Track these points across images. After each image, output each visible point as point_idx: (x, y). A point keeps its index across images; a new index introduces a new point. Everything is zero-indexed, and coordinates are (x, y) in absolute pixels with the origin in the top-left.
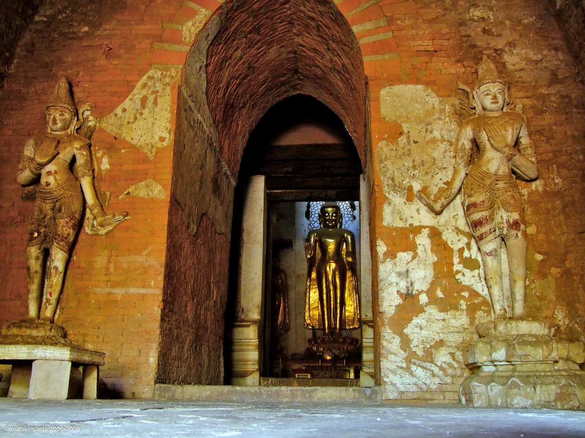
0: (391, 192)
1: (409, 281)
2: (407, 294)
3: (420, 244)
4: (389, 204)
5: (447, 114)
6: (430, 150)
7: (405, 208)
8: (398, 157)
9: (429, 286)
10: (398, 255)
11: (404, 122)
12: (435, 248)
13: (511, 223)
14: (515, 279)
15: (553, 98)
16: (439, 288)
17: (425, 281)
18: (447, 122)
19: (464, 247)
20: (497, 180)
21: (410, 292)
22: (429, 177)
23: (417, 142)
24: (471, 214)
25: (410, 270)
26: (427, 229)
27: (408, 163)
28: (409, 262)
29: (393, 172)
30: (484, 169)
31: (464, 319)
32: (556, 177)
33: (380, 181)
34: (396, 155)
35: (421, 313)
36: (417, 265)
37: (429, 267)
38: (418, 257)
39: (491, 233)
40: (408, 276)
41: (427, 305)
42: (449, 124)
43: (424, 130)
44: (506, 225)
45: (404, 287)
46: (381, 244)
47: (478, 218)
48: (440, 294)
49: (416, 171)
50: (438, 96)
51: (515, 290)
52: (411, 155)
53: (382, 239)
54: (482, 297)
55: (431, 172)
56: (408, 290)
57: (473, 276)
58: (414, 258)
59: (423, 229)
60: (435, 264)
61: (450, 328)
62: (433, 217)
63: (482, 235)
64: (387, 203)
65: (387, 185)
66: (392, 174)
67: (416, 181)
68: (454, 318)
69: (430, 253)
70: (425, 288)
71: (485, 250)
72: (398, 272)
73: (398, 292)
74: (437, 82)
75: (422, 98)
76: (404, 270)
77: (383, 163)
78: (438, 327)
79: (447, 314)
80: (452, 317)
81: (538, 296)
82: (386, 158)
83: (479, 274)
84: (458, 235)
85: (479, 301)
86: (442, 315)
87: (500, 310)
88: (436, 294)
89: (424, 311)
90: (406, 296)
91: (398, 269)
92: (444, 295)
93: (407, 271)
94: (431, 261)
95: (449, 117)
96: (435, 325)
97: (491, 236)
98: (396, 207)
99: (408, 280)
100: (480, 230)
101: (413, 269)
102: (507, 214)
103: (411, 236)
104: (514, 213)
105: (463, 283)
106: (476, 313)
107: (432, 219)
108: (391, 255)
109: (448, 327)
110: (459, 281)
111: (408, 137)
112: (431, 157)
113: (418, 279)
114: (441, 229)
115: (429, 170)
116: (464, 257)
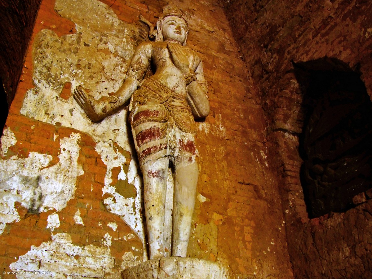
0: (43, 81)
1: (37, 193)
2: (31, 210)
3: (64, 150)
4: (36, 92)
5: (125, 36)
6: (100, 57)
7: (55, 103)
8: (62, 50)
9: (65, 206)
10: (31, 155)
11: (79, 23)
12: (84, 159)
13: (186, 144)
14: (182, 211)
15: (221, 62)
16: (78, 211)
17: (60, 197)
18: (124, 42)
19: (120, 167)
20: (173, 97)
21: (36, 208)
22: (94, 82)
23: (88, 46)
24: (140, 123)
25: (43, 178)
26: (78, 135)
27: (72, 59)
28: (44, 168)
29: (52, 62)
30: (162, 82)
31: (106, 259)
32: (220, 125)
33: (32, 65)
34: (60, 48)
35: (46, 241)
36: (54, 174)
37: (70, 180)
38: (58, 164)
39: (161, 149)
40: (37, 186)
41: (57, 231)
42: (126, 44)
43: (98, 38)
44: (178, 146)
45: (29, 199)
46: (9, 135)
47: (148, 128)
48: (78, 220)
49: (80, 71)
50: (119, 19)
51: (180, 226)
52: (77, 54)
53: (13, 129)
54: (134, 234)
55: (97, 78)
56: (33, 205)
57: (127, 205)
58: (52, 164)
59: (73, 134)
60: (80, 179)
61: (85, 270)
62: (89, 123)
63: (149, 149)
64: (33, 90)
65: (40, 72)
66: (49, 63)
67: (77, 80)
68: (93, 256)
69: (75, 163)
70: (59, 207)
71: (150, 169)
72: (24, 176)
73: (17, 204)
74: (120, 8)
75: (102, 13)
76: (34, 175)
77: (42, 49)
78: (66, 266)
79: (83, 249)
80: (90, 255)
81: (198, 243)
82: (47, 45)
83: (134, 203)
84: (116, 152)
85: (129, 238)
86: (77, 250)
87: (159, 250)
88: (73, 219)
89: (50, 239)
90: (28, 212)
91: (25, 173)
92: (84, 222)
93: (39, 179)
94: (75, 174)
95: (126, 38)
96: (63, 262)
97: (161, 153)
98: (45, 99)
99: (37, 190)
100: (149, 143)
101: (47, 178)
102: (182, 134)
103: (55, 137)
104: (190, 134)
105: (112, 211)
106: (124, 254)
107: (88, 125)
108: (20, 152)
109: (82, 268)
110: (108, 207)
111: (79, 38)
112: (100, 64)
113: (52, 193)
114: (96, 139)
115: (95, 75)
116: (119, 179)
